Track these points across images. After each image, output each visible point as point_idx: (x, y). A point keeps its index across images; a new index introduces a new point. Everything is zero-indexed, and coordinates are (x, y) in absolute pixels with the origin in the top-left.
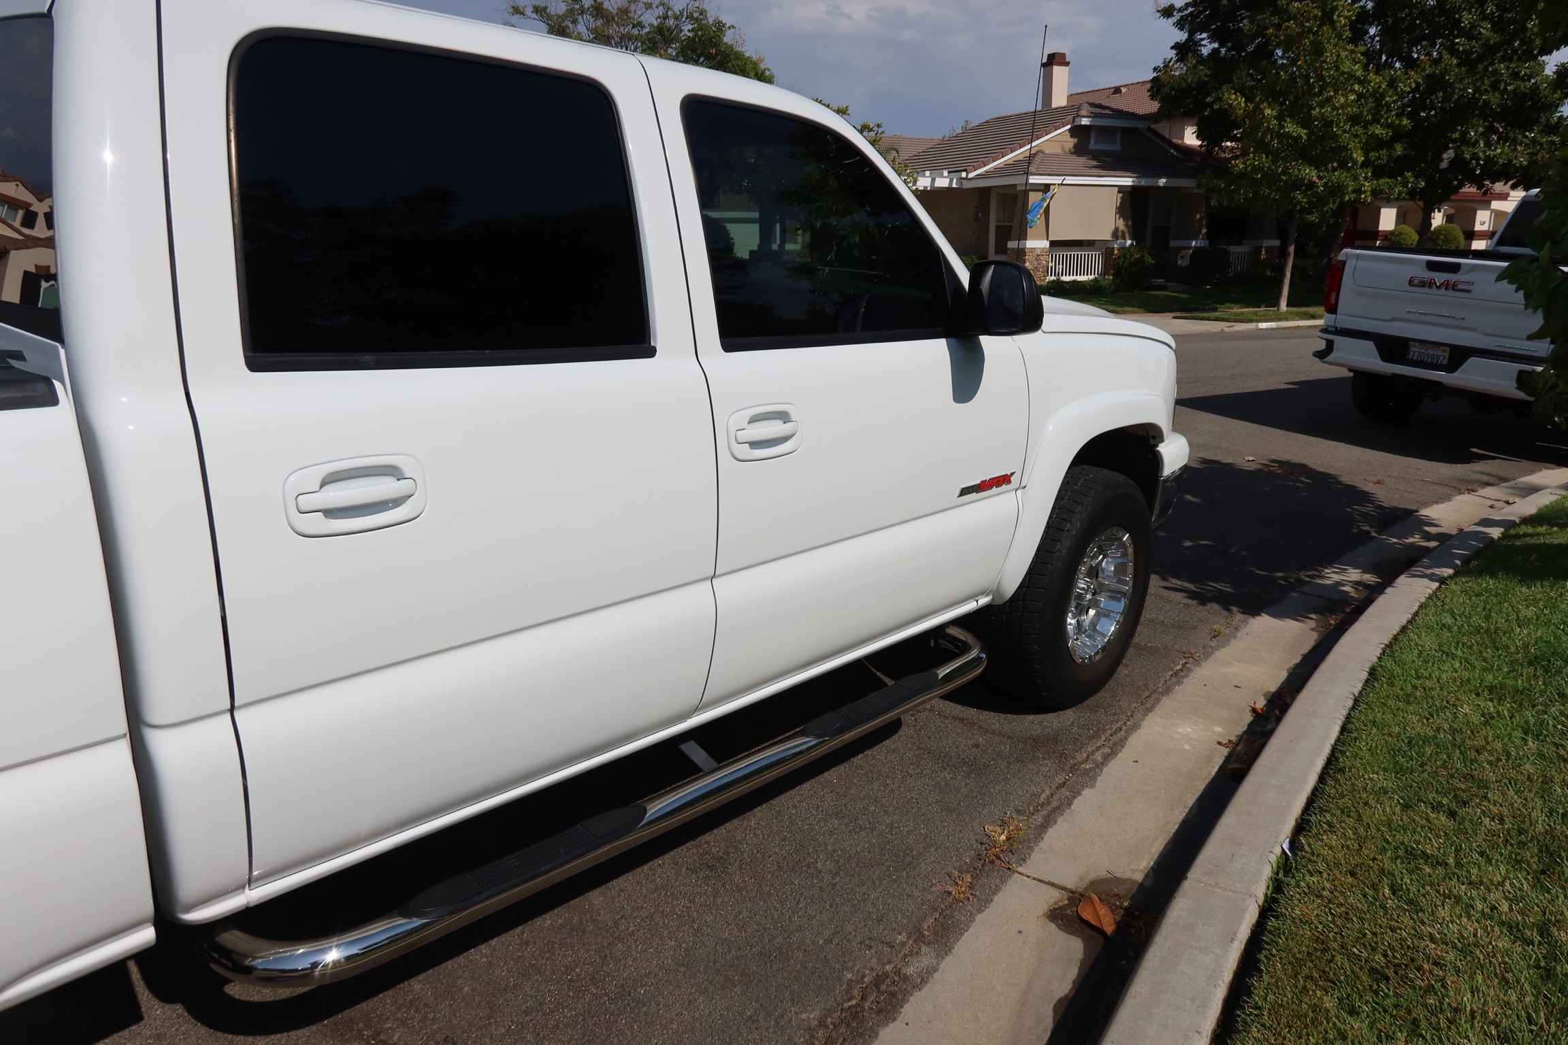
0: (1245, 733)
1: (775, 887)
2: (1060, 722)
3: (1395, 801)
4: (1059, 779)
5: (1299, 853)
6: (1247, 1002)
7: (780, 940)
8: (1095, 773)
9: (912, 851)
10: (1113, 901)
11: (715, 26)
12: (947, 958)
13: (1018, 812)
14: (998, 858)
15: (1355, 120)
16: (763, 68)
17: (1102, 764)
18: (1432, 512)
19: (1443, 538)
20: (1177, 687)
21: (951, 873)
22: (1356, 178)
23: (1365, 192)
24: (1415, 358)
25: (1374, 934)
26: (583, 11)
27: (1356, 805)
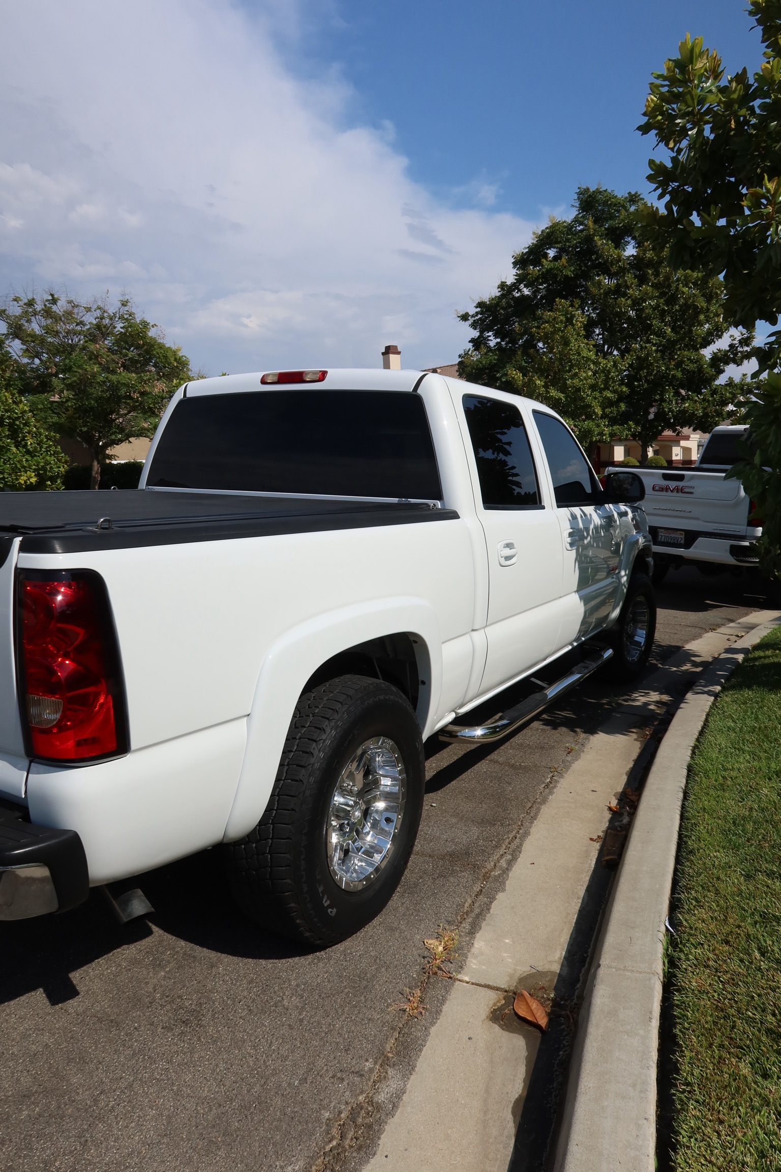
0: (608, 828)
1: (248, 1033)
2: (468, 838)
3: (739, 873)
4: (477, 888)
5: (680, 928)
6: (678, 1079)
7: (257, 1088)
8: (504, 878)
9: (366, 974)
10: (540, 994)
11: (141, 325)
12: (412, 1077)
13: (449, 923)
14: (439, 968)
15: (593, 387)
16: (180, 355)
17: (507, 869)
18: (692, 646)
19: (704, 664)
20: (550, 796)
21: (403, 990)
22: (598, 426)
23: (605, 435)
24: (663, 540)
25: (759, 995)
26: (35, 314)
27: (711, 880)
